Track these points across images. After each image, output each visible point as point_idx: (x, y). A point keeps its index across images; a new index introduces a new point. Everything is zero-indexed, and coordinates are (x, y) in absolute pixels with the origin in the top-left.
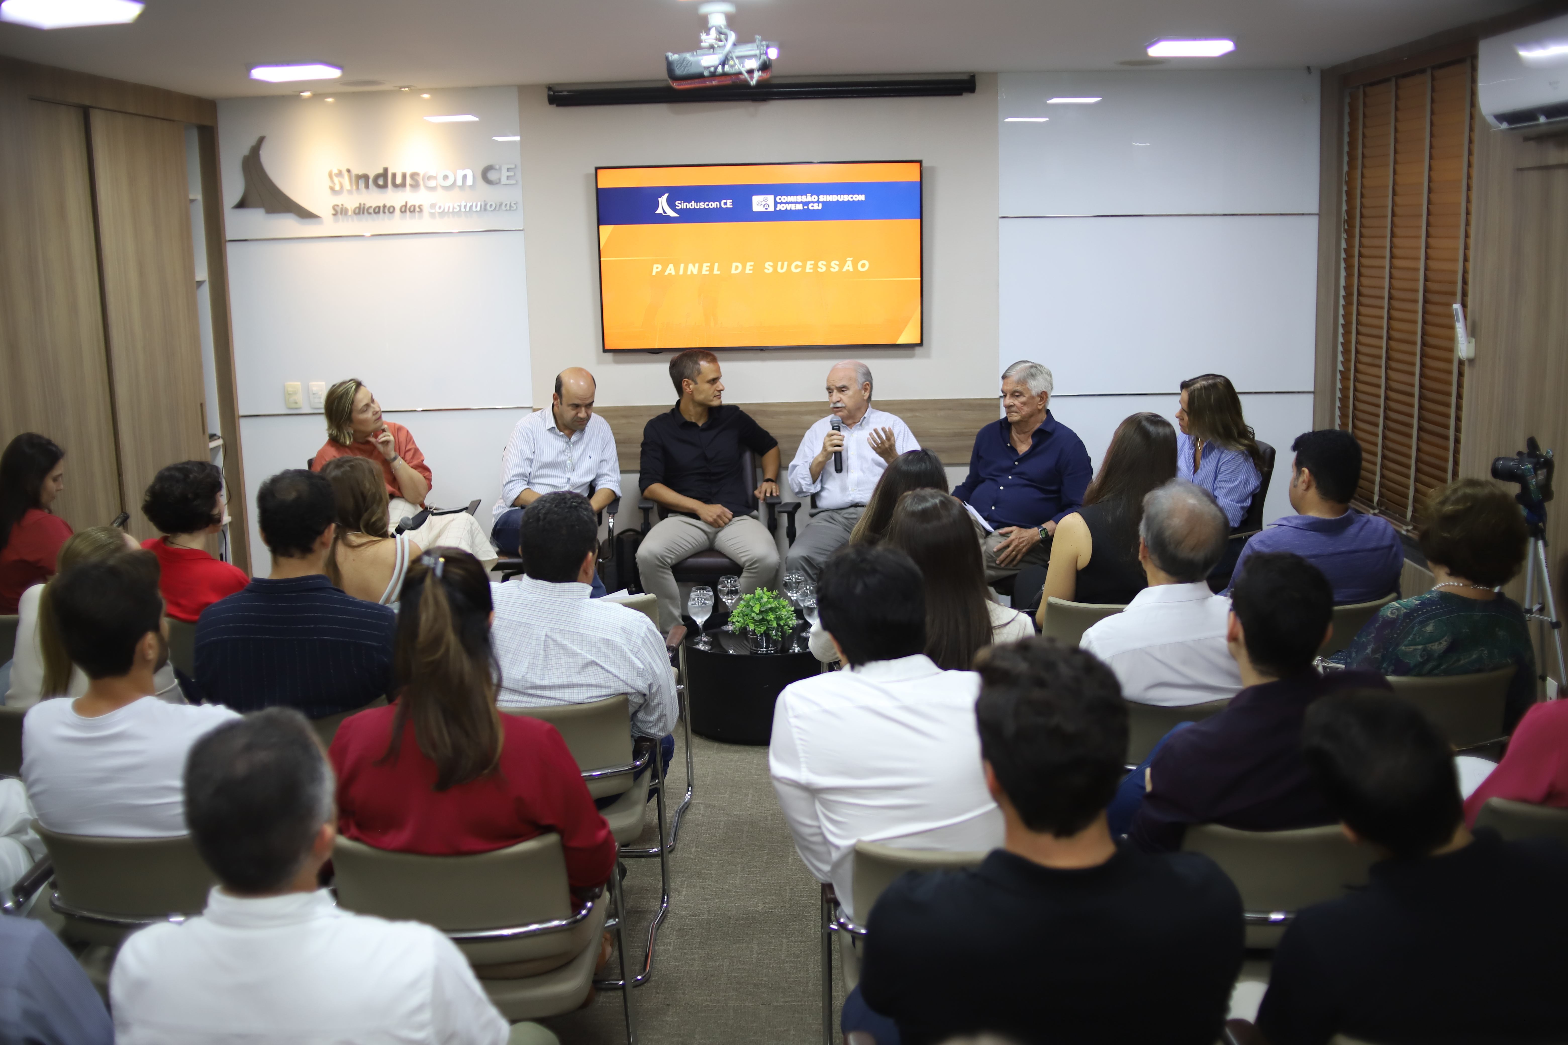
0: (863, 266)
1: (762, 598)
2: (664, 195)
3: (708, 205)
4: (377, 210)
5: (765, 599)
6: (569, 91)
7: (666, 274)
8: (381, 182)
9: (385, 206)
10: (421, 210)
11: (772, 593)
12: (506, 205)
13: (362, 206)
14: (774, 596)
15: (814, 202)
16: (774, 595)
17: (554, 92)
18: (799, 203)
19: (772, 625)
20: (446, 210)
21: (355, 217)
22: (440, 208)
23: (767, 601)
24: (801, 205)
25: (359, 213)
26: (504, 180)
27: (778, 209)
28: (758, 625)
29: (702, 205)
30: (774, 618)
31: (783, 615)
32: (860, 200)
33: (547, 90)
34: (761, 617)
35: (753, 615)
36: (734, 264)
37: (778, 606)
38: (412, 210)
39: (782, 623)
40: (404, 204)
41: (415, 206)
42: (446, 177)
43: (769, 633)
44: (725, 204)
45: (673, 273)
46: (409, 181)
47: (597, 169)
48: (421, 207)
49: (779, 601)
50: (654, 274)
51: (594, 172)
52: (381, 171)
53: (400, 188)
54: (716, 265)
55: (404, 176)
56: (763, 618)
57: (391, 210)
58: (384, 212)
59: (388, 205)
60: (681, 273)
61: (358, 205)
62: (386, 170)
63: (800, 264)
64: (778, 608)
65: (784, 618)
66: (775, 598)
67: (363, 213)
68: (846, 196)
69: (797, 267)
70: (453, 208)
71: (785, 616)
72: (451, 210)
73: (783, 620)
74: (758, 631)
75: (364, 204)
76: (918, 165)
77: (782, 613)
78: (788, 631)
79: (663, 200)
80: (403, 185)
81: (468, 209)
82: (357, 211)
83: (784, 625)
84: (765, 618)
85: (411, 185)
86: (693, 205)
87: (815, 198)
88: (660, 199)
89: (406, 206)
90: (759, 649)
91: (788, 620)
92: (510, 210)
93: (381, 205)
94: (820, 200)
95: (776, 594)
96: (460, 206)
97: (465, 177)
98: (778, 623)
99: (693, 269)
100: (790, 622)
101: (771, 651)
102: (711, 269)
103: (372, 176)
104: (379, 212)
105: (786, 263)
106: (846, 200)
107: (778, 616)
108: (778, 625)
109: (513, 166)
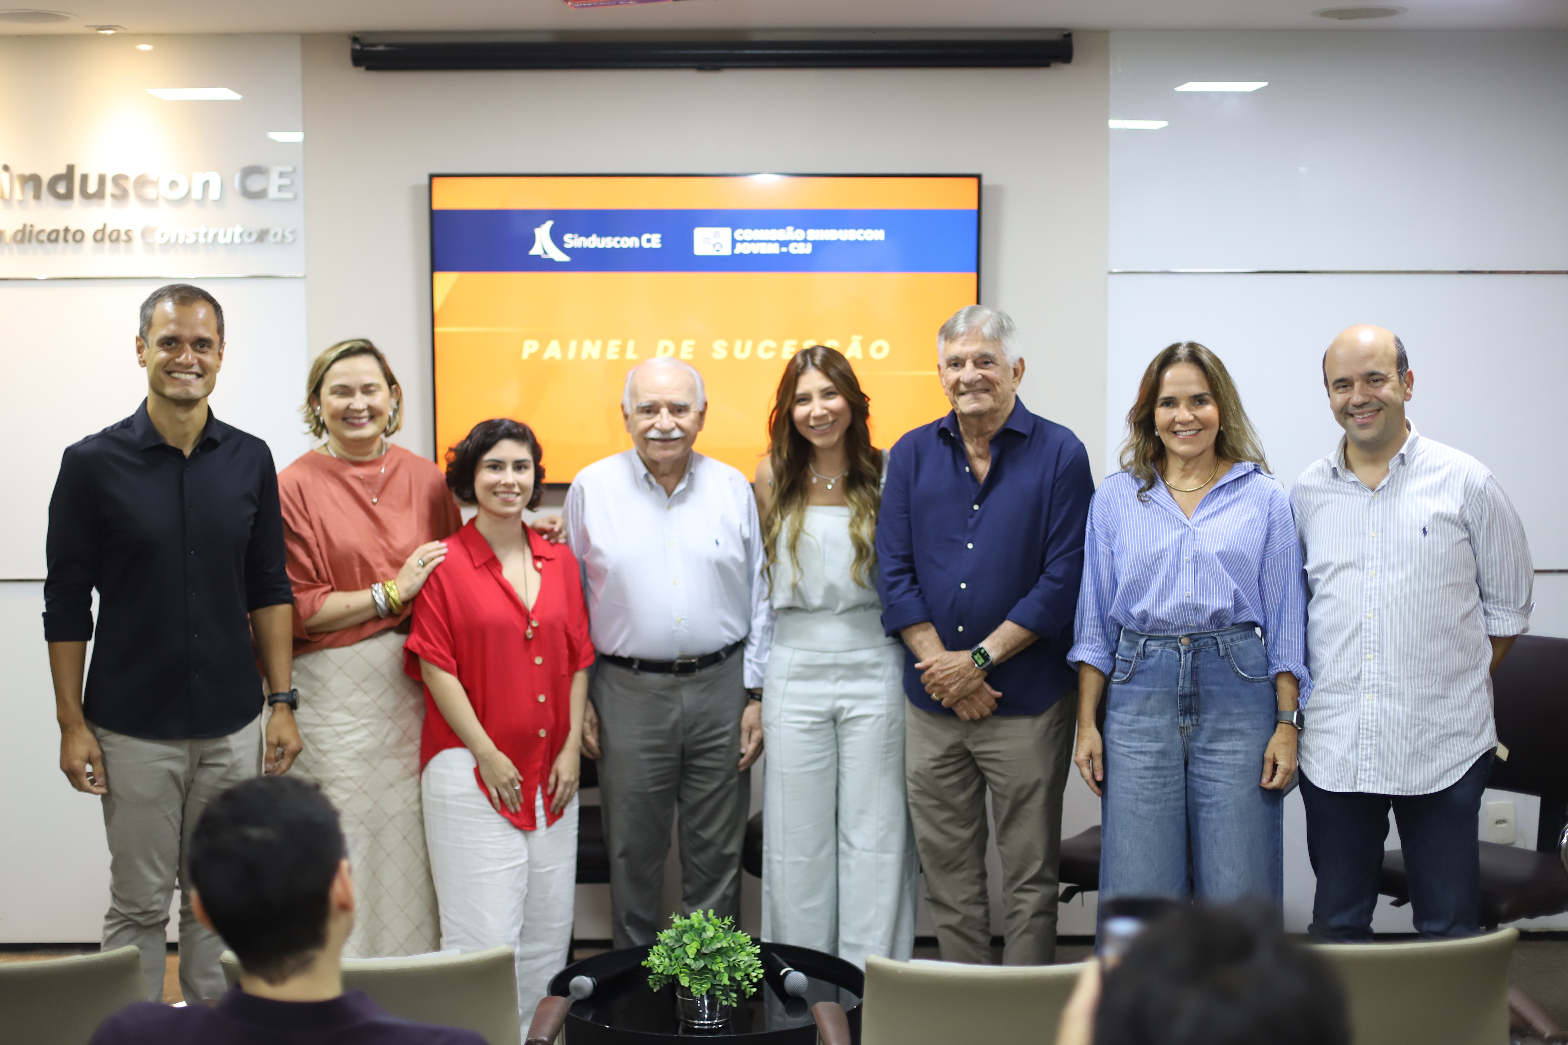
0: (879, 349)
1: (704, 929)
2: (544, 222)
3: (619, 242)
4: (53, 237)
5: (710, 933)
6: (387, 45)
7: (546, 356)
8: (61, 189)
9: (67, 230)
10: (129, 240)
11: (723, 921)
12: (276, 235)
13: (28, 228)
14: (726, 927)
15: (797, 242)
16: (725, 924)
17: (363, 46)
18: (773, 242)
19: (721, 981)
20: (173, 240)
21: (15, 247)
22: (162, 235)
23: (714, 936)
24: (777, 245)
25: (22, 241)
26: (273, 193)
27: (737, 252)
28: (696, 979)
29: (609, 242)
30: (725, 968)
31: (741, 963)
32: (877, 239)
33: (349, 42)
34: (701, 963)
35: (688, 961)
36: (662, 343)
37: (733, 945)
38: (114, 236)
39: (738, 976)
40: (101, 227)
41: (118, 231)
42: (173, 184)
43: (714, 995)
44: (649, 241)
45: (558, 356)
46: (109, 188)
47: (432, 177)
48: (130, 233)
49: (733, 936)
50: (525, 356)
51: (425, 181)
52: (63, 170)
53: (95, 201)
54: (631, 344)
55: (102, 180)
56: (705, 967)
57: (78, 237)
58: (66, 240)
59: (73, 228)
60: (571, 355)
61: (21, 227)
62: (71, 169)
63: (772, 344)
64: (732, 948)
65: (742, 967)
66: (727, 931)
67: (30, 241)
68: (852, 231)
69: (767, 349)
70: (186, 237)
71: (745, 962)
72: (181, 241)
73: (740, 970)
74: (697, 989)
75: (32, 226)
76: (974, 182)
77: (740, 958)
78: (748, 990)
79: (543, 233)
80: (100, 194)
81: (210, 239)
82: (19, 237)
83: (743, 980)
84: (709, 967)
85: (113, 196)
86: (594, 242)
87: (800, 234)
88: (538, 231)
89: (103, 230)
90: (696, 1022)
91: (751, 969)
92: (282, 242)
93: (61, 228)
94: (809, 238)
95: (729, 924)
96: (197, 234)
97: (206, 184)
98: (732, 975)
99: (591, 350)
100: (754, 974)
101: (717, 1024)
102: (623, 350)
103: (46, 179)
104: (56, 240)
105: (749, 344)
106: (852, 239)
107: (731, 964)
108: (732, 979)
109: (289, 169)
